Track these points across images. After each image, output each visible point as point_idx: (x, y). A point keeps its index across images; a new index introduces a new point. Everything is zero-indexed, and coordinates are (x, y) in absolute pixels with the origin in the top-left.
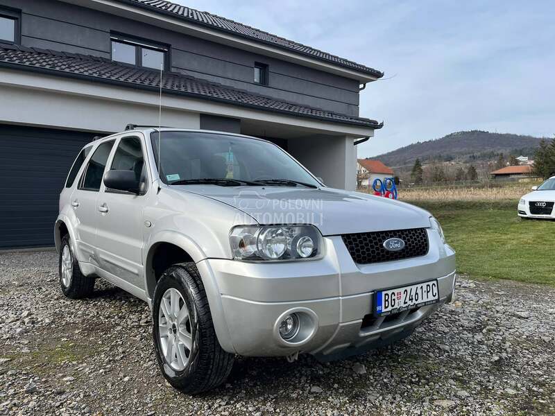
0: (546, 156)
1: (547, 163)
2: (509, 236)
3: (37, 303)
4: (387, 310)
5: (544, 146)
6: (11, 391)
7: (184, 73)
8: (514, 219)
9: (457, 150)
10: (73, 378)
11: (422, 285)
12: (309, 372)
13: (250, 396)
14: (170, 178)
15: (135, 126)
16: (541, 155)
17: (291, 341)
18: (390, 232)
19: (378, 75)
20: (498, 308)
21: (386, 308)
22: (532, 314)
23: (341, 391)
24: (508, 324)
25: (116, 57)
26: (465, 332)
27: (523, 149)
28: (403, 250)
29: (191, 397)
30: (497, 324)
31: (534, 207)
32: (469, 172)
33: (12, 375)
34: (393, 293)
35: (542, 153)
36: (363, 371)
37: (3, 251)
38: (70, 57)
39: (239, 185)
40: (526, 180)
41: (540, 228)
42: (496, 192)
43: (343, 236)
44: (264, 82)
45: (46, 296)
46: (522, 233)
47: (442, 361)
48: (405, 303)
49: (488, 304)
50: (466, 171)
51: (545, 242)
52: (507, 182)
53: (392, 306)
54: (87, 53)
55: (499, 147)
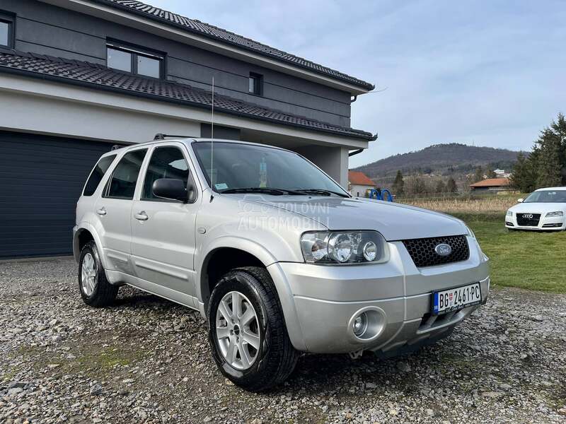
0: (523, 169)
1: (525, 176)
2: (501, 246)
3: (60, 312)
4: (441, 309)
5: (522, 159)
6: (75, 395)
7: (180, 81)
8: (501, 231)
9: (436, 163)
10: (131, 380)
11: (468, 287)
12: (358, 371)
13: (311, 393)
14: (219, 187)
15: (165, 136)
16: (518, 168)
17: (362, 337)
18: (439, 238)
19: (369, 88)
20: (513, 313)
21: (441, 307)
22: (545, 317)
23: (394, 386)
24: (526, 325)
25: (111, 64)
26: (489, 334)
27: (499, 163)
28: (450, 255)
29: (256, 394)
30: (515, 326)
31: (521, 218)
32: (449, 185)
33: (69, 379)
34: (447, 294)
35: (520, 167)
36: (408, 369)
37: (4, 261)
38: (66, 64)
39: (282, 194)
40: (504, 193)
41: (529, 239)
42: (479, 205)
43: (403, 241)
44: (258, 92)
45: (66, 305)
46: (512, 244)
47: (477, 359)
48: (456, 303)
49: (501, 308)
50: (446, 183)
51: (536, 253)
52: (487, 195)
53: (446, 306)
54: (83, 59)
55: (477, 160)
